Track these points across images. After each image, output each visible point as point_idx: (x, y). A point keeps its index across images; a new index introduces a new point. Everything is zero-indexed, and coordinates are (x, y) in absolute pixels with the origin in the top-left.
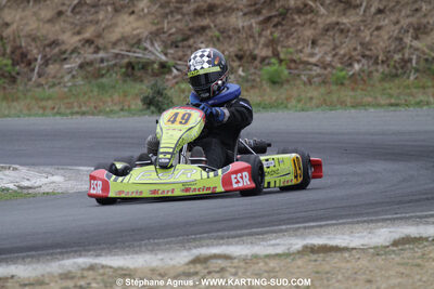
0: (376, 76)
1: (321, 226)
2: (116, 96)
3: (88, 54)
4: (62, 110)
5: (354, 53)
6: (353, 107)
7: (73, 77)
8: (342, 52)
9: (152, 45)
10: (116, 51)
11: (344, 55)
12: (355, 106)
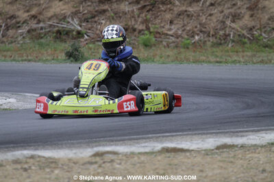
0: (209, 44)
1: (172, 136)
2: (49, 50)
3: (33, 24)
4: (17, 58)
5: (196, 30)
6: (194, 62)
7: (24, 37)
8: (188, 28)
9: (73, 20)
10: (51, 23)
11: (189, 31)
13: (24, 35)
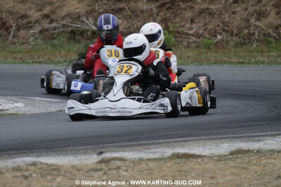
0: (232, 43)
1: (185, 141)
2: (62, 52)
3: (46, 24)
4: (27, 60)
5: (218, 29)
6: (215, 63)
7: (36, 38)
8: (210, 27)
9: (88, 19)
10: (64, 23)
11: (211, 30)
12: (216, 63)
13: (36, 36)
